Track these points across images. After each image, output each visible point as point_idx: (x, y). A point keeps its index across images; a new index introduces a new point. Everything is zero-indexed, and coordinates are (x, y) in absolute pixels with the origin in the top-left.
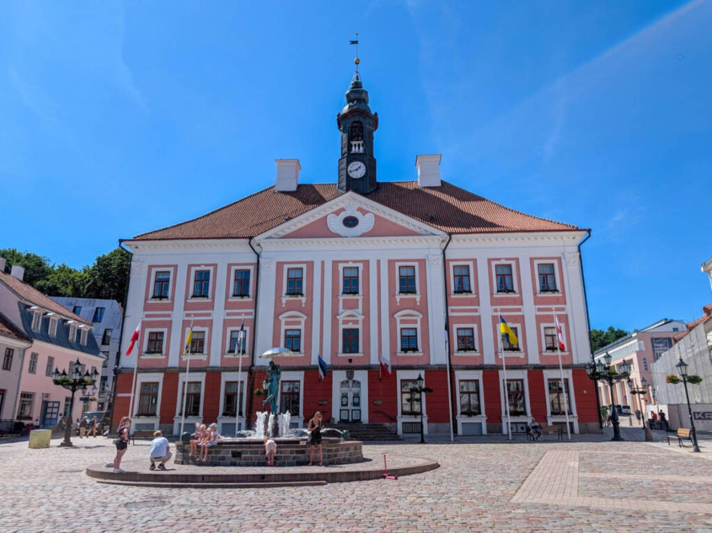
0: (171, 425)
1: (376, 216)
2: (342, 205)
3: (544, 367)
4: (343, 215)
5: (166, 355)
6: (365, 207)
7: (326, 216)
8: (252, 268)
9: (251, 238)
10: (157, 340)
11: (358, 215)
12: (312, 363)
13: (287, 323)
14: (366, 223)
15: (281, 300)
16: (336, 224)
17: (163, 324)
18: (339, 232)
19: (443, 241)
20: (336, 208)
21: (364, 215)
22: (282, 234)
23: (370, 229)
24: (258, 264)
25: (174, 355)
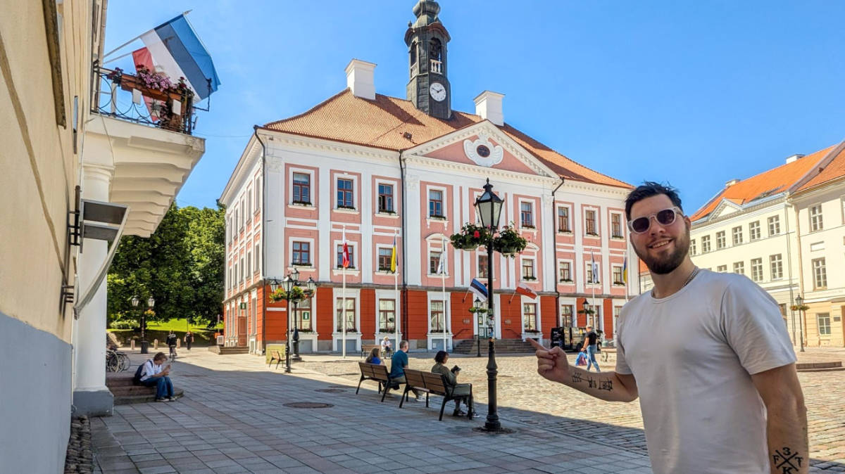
0: (330, 341)
1: (505, 150)
2: (477, 133)
3: (613, 297)
4: (477, 143)
5: (315, 268)
6: (495, 139)
7: (463, 141)
8: (396, 185)
9: (401, 151)
10: (301, 251)
11: (489, 145)
12: (456, 286)
13: (432, 245)
14: (496, 156)
15: (426, 222)
16: (471, 150)
17: (309, 234)
18: (474, 160)
19: (555, 184)
20: (472, 135)
21: (494, 146)
22: (425, 152)
23: (500, 162)
24: (402, 181)
25: (324, 268)
